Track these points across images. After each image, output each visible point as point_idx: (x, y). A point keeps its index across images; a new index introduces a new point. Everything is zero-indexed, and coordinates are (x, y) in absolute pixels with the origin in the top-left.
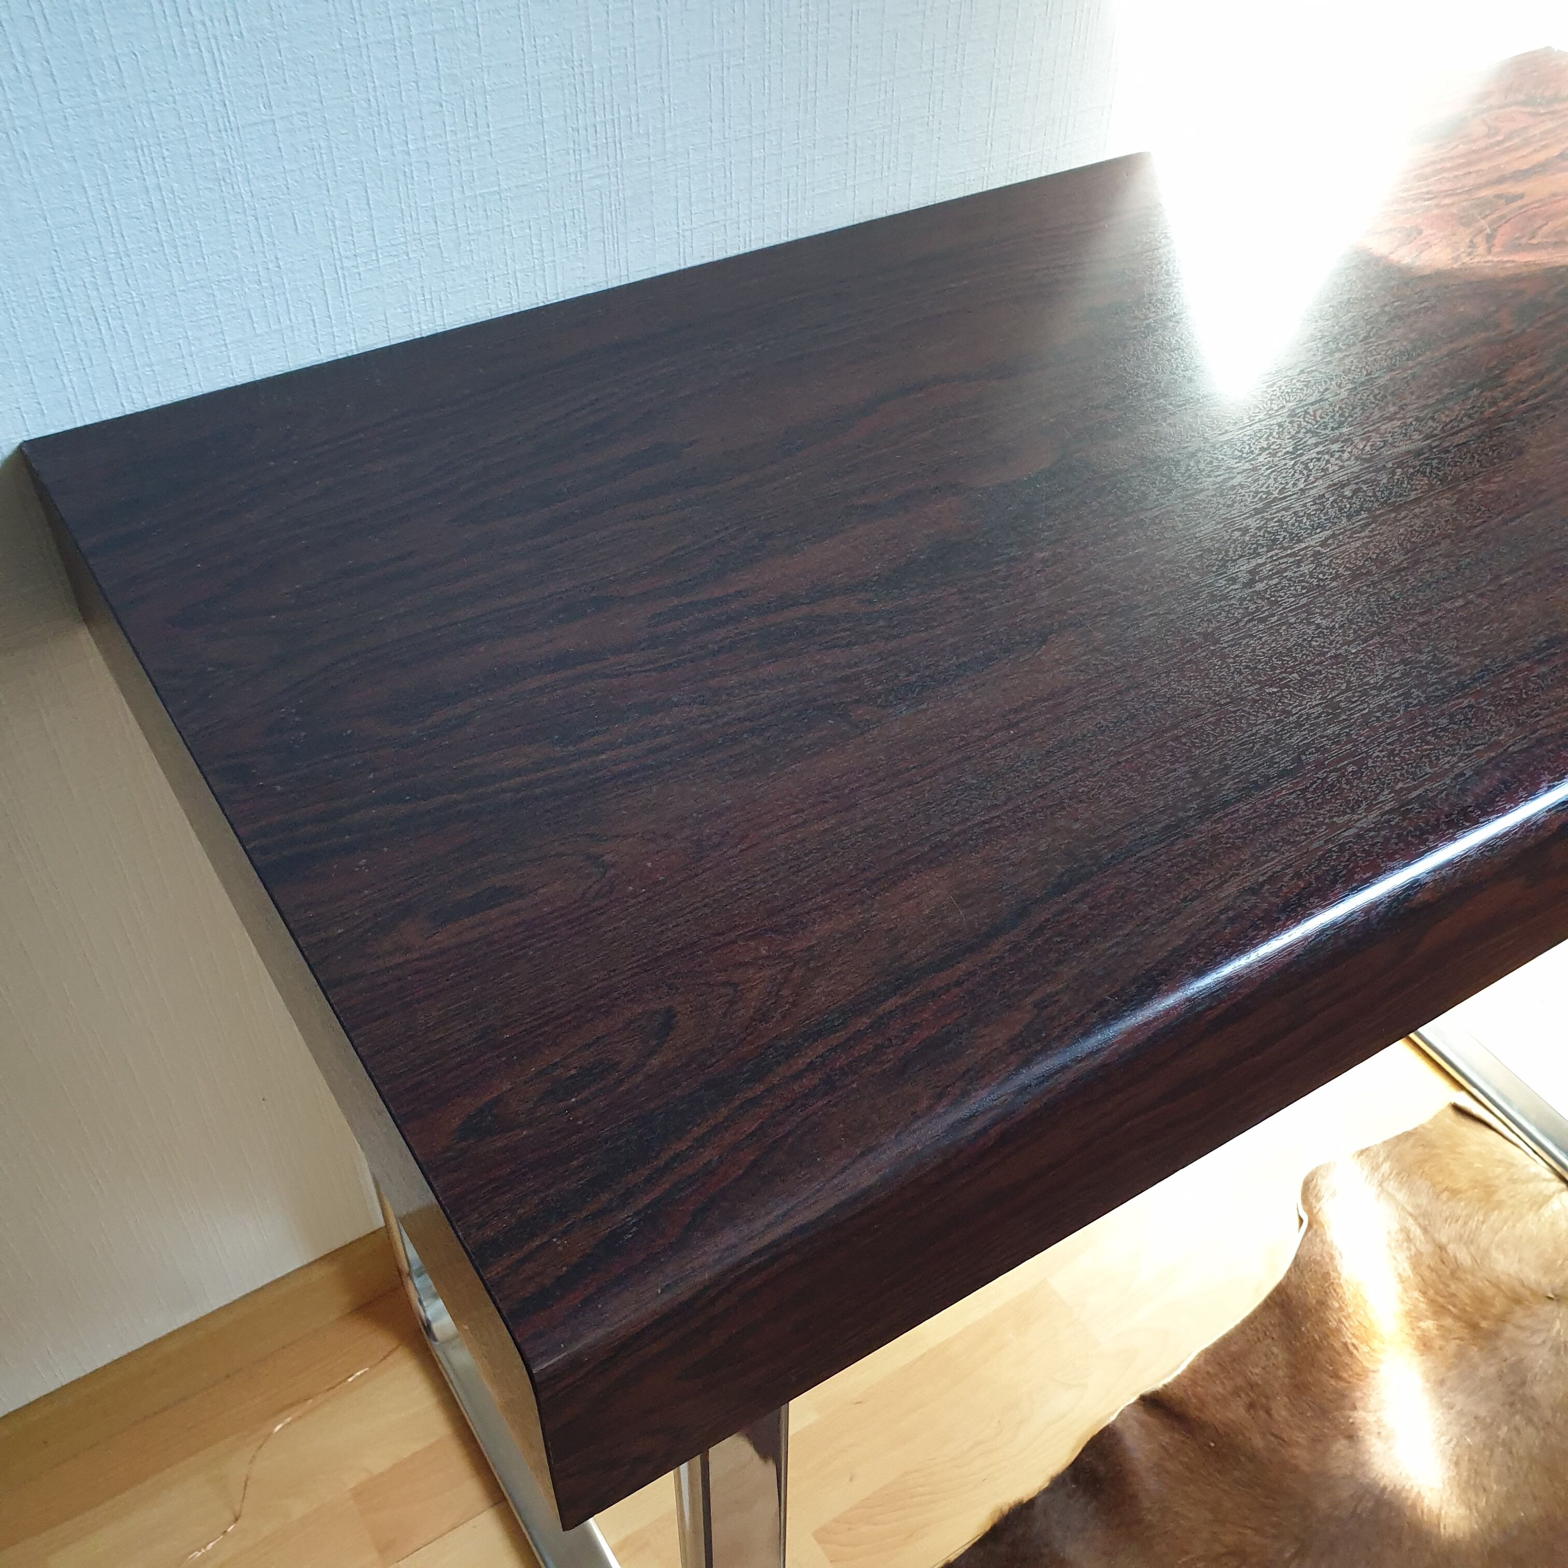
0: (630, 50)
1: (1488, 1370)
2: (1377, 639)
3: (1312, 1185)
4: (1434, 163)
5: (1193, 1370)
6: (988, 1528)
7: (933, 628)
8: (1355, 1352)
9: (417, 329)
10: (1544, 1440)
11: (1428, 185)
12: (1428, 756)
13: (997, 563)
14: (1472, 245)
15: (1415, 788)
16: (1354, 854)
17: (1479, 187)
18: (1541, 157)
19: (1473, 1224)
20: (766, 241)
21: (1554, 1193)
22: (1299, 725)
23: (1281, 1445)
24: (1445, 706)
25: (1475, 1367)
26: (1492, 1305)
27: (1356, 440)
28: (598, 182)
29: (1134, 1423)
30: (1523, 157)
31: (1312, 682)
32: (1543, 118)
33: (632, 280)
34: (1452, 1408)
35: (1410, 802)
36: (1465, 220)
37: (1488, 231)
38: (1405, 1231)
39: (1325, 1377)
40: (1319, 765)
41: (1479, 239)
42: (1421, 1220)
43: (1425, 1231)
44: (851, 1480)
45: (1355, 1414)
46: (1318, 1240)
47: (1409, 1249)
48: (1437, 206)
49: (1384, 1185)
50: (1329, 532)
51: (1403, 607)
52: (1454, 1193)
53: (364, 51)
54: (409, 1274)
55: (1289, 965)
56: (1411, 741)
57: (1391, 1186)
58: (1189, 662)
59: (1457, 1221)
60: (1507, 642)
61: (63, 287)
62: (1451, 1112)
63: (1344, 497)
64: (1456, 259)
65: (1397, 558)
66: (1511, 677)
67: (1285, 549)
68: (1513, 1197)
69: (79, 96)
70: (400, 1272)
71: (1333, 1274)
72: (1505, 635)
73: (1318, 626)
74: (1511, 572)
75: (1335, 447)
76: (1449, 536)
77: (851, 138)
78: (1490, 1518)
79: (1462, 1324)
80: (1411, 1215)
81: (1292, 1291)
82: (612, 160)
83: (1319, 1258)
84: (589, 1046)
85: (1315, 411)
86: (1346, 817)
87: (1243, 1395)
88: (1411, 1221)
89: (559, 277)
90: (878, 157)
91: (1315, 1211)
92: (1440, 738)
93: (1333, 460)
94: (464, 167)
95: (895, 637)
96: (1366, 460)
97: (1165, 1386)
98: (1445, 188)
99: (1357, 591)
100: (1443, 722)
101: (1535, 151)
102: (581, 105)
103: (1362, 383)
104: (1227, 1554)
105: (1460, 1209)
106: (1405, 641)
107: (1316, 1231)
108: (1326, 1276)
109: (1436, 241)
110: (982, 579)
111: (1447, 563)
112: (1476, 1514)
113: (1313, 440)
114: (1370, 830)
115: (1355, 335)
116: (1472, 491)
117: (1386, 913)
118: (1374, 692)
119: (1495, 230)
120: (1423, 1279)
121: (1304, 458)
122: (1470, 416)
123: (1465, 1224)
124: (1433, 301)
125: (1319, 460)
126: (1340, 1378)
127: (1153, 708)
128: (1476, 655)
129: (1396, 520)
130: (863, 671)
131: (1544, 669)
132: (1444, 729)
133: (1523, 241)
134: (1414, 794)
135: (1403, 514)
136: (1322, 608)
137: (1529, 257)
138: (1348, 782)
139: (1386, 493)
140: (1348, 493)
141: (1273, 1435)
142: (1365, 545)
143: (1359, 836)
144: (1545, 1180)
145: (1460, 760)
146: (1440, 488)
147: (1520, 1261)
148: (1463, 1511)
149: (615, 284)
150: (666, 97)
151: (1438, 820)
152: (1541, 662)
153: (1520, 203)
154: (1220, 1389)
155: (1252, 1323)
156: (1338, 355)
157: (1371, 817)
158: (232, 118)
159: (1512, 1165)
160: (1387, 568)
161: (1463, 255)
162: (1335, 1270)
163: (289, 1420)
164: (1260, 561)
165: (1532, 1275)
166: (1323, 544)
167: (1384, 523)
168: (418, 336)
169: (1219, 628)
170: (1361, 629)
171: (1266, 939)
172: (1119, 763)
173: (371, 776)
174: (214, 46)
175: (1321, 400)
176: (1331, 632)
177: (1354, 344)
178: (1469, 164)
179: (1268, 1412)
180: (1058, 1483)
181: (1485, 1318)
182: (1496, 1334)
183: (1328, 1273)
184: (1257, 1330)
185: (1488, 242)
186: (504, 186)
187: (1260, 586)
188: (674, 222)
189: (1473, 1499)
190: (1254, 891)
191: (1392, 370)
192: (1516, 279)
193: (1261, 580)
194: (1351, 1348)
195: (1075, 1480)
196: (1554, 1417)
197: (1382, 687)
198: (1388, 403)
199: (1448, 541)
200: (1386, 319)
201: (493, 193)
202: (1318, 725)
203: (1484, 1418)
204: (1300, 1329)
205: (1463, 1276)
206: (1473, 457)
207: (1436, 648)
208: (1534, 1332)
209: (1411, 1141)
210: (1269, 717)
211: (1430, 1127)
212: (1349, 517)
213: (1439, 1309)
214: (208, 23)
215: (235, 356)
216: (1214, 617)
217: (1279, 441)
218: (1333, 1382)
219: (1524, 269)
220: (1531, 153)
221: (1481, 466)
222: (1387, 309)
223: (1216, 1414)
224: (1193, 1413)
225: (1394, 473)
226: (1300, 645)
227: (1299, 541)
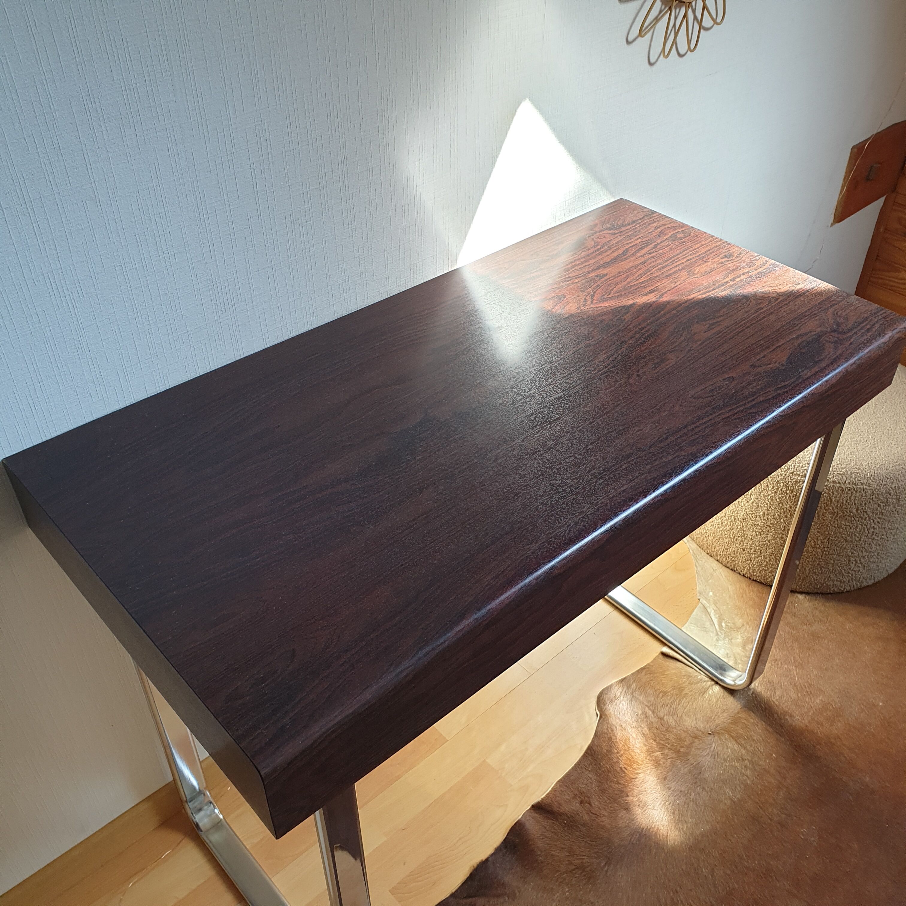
0: (234, 272)
1: (684, 770)
2: (541, 477)
3: (601, 699)
4: (572, 262)
5: (554, 790)
6: (468, 875)
7: (380, 492)
8: (626, 771)
9: (158, 389)
10: (710, 797)
11: (569, 274)
12: (558, 520)
13: (403, 463)
14: (585, 301)
15: (553, 532)
16: (531, 560)
17: (589, 273)
18: (615, 255)
19: (674, 706)
20: (299, 331)
21: (709, 687)
22: (513, 514)
23: (596, 818)
24: (565, 500)
25: (680, 769)
26: (685, 741)
27: (536, 395)
28: (227, 321)
29: (530, 818)
30: (608, 255)
31: (518, 496)
32: (616, 235)
33: (245, 355)
34: (670, 789)
35: (551, 538)
36: (582, 289)
37: (592, 293)
38: (644, 713)
39: (613, 785)
40: (520, 528)
41: (588, 298)
42: (651, 707)
43: (653, 712)
44: (404, 864)
45: (628, 798)
46: (605, 723)
47: (647, 721)
48: (572, 283)
49: (634, 694)
50: (525, 436)
51: (551, 463)
52: (665, 693)
53: (130, 292)
54: (186, 801)
55: (510, 602)
56: (552, 515)
57: (636, 694)
58: (474, 494)
59: (667, 706)
60: (589, 472)
61: (18, 398)
62: (661, 656)
63: (531, 420)
64: (578, 308)
65: (550, 443)
66: (589, 486)
67: (508, 445)
68: (691, 691)
69: (23, 329)
70: (181, 800)
71: (614, 738)
72: (588, 469)
73: (520, 474)
74: (591, 444)
75: (528, 399)
76: (569, 432)
77: (329, 287)
78: (688, 834)
79: (672, 751)
80: (647, 706)
81: (595, 748)
82: (232, 313)
83: (606, 731)
84: (266, 666)
85: (521, 385)
86: (529, 546)
87: (578, 798)
88: (647, 708)
89: (215, 359)
90: (342, 292)
91: (603, 710)
92: (562, 512)
93: (527, 405)
94: (172, 326)
95: (366, 497)
96: (540, 404)
97: (542, 799)
98: (575, 275)
99: (535, 458)
100: (564, 506)
101: (613, 252)
102: (217, 295)
103: (539, 370)
104: (577, 868)
105: (668, 700)
106: (551, 476)
107: (604, 719)
108: (610, 739)
109: (571, 301)
110: (397, 470)
111: (568, 443)
112: (682, 833)
113: (520, 398)
114: (536, 550)
115: (537, 349)
116: (579, 411)
117: (544, 579)
118: (540, 498)
119: (594, 293)
120: (654, 734)
121: (516, 406)
122: (580, 379)
123: (671, 706)
124: (568, 329)
125: (521, 406)
126: (619, 783)
127: (461, 514)
128: (576, 479)
129: (550, 428)
130: (355, 512)
131: (601, 481)
132: (564, 509)
133: (605, 296)
134: (553, 535)
135: (553, 425)
136: (521, 467)
137: (607, 304)
138: (530, 533)
139: (547, 417)
140: (532, 419)
141: (592, 813)
142: (538, 440)
143: (533, 553)
144: (705, 681)
145: (569, 520)
146: (567, 412)
147: (696, 719)
148: (677, 833)
149: (238, 358)
150: (251, 286)
151: (560, 543)
152: (600, 478)
153: (606, 278)
154: (568, 797)
155: (579, 765)
156: (530, 359)
157: (537, 545)
158: (81, 325)
159: (690, 676)
160: (546, 448)
161: (581, 306)
162: (614, 735)
163: (136, 880)
164: (499, 451)
165: (701, 725)
166: (523, 441)
167: (546, 429)
168: (159, 392)
169: (485, 480)
170: (536, 474)
171: (501, 594)
172: (450, 536)
173: (172, 579)
174: (73, 302)
175: (524, 380)
176: (525, 476)
177: (537, 353)
178: (586, 261)
179: (590, 804)
180: (498, 850)
181: (682, 747)
182: (687, 754)
183: (611, 737)
184: (581, 768)
185: (592, 299)
186: (189, 330)
187: (499, 461)
188: (260, 331)
189: (681, 827)
190: (497, 577)
191: (551, 363)
192: (602, 314)
193: (500, 459)
194: (624, 769)
195: (506, 847)
196: (714, 785)
197: (543, 496)
198: (549, 378)
199: (569, 434)
200: (550, 339)
201: (185, 333)
202: (519, 513)
203: (684, 791)
204: (600, 764)
205: (671, 730)
206: (580, 397)
207: (562, 478)
208: (704, 750)
209: (644, 672)
210: (502, 512)
211: (652, 664)
212: (533, 429)
213: (662, 747)
214: (71, 294)
215: (86, 412)
216: (483, 475)
217: (507, 400)
218: (617, 786)
219: (605, 310)
220: (611, 253)
221: (583, 401)
222: (550, 335)
223: (566, 808)
224: (556, 809)
225: (550, 408)
226: (514, 483)
227: (514, 441)
